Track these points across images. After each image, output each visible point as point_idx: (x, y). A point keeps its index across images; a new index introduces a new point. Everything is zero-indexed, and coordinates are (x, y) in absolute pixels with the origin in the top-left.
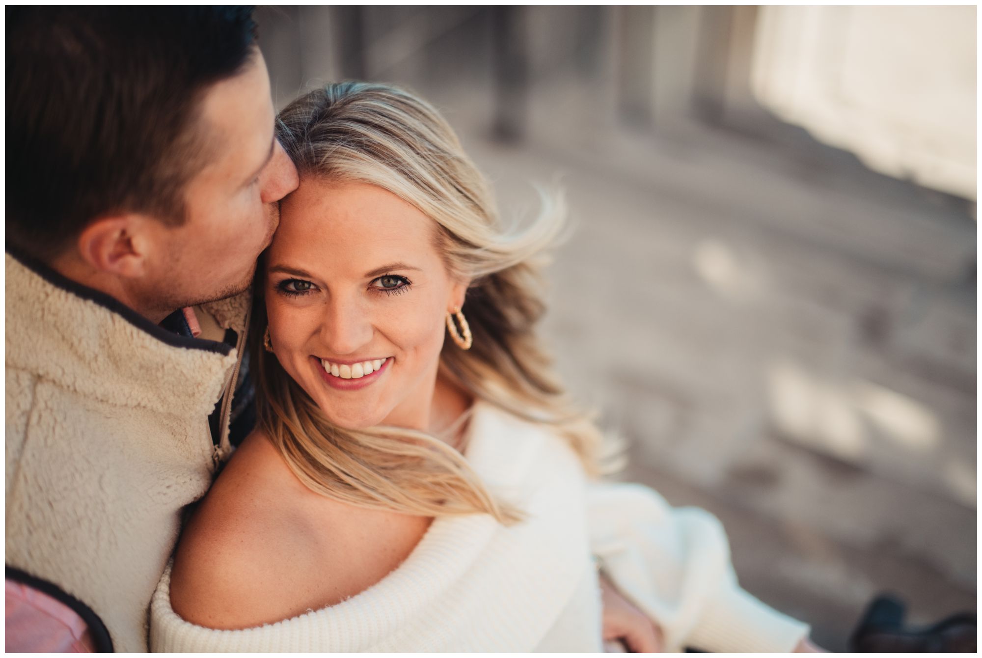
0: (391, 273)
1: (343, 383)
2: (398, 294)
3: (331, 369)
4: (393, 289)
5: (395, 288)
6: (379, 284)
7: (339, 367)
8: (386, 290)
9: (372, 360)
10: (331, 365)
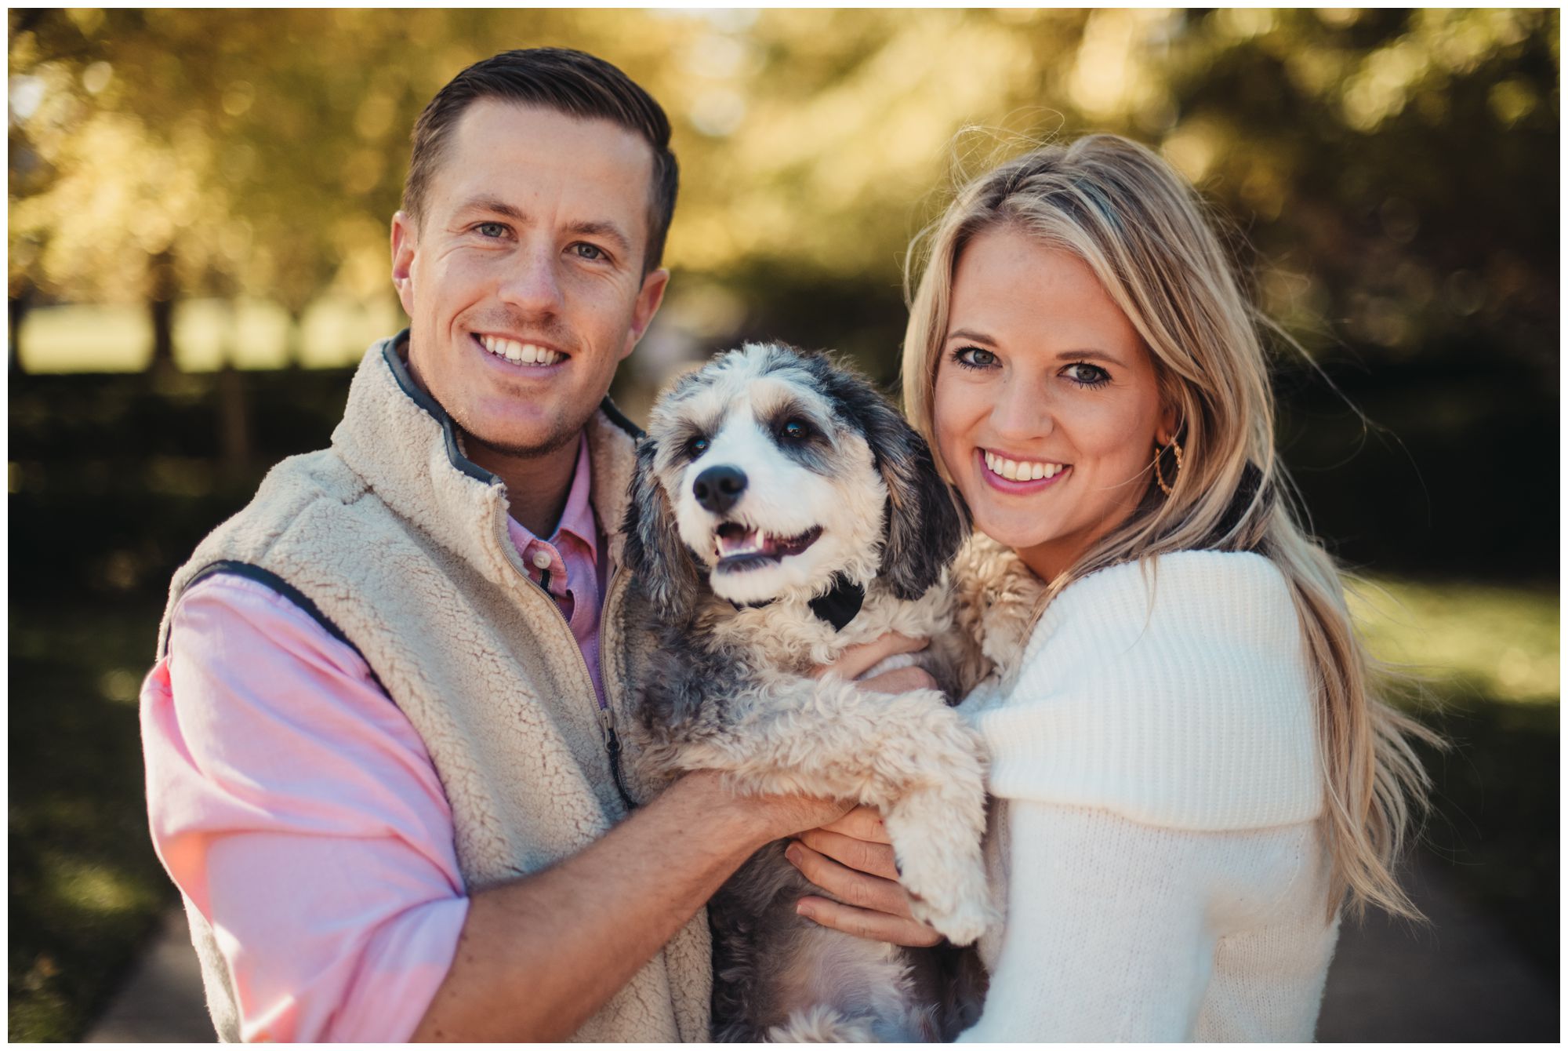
0: (1087, 361)
1: (1004, 484)
2: (1094, 389)
3: (994, 464)
4: (1088, 383)
5: (1091, 381)
6: (1073, 372)
7: (1004, 463)
8: (1080, 382)
9: (1044, 462)
10: (995, 459)
